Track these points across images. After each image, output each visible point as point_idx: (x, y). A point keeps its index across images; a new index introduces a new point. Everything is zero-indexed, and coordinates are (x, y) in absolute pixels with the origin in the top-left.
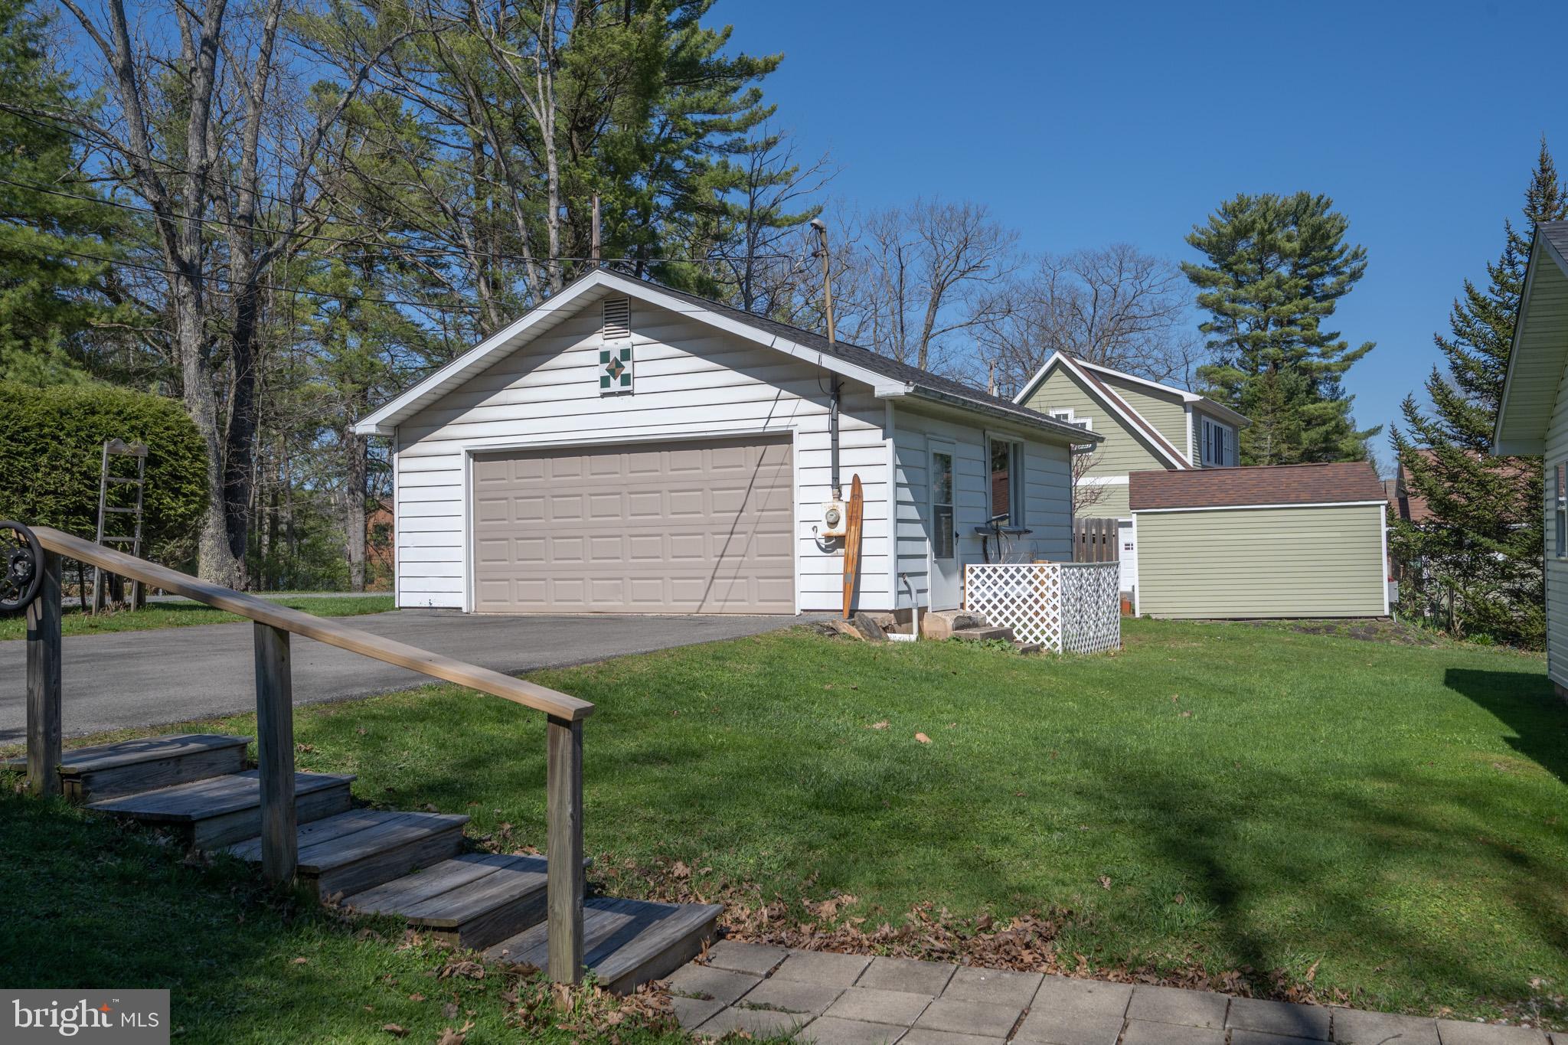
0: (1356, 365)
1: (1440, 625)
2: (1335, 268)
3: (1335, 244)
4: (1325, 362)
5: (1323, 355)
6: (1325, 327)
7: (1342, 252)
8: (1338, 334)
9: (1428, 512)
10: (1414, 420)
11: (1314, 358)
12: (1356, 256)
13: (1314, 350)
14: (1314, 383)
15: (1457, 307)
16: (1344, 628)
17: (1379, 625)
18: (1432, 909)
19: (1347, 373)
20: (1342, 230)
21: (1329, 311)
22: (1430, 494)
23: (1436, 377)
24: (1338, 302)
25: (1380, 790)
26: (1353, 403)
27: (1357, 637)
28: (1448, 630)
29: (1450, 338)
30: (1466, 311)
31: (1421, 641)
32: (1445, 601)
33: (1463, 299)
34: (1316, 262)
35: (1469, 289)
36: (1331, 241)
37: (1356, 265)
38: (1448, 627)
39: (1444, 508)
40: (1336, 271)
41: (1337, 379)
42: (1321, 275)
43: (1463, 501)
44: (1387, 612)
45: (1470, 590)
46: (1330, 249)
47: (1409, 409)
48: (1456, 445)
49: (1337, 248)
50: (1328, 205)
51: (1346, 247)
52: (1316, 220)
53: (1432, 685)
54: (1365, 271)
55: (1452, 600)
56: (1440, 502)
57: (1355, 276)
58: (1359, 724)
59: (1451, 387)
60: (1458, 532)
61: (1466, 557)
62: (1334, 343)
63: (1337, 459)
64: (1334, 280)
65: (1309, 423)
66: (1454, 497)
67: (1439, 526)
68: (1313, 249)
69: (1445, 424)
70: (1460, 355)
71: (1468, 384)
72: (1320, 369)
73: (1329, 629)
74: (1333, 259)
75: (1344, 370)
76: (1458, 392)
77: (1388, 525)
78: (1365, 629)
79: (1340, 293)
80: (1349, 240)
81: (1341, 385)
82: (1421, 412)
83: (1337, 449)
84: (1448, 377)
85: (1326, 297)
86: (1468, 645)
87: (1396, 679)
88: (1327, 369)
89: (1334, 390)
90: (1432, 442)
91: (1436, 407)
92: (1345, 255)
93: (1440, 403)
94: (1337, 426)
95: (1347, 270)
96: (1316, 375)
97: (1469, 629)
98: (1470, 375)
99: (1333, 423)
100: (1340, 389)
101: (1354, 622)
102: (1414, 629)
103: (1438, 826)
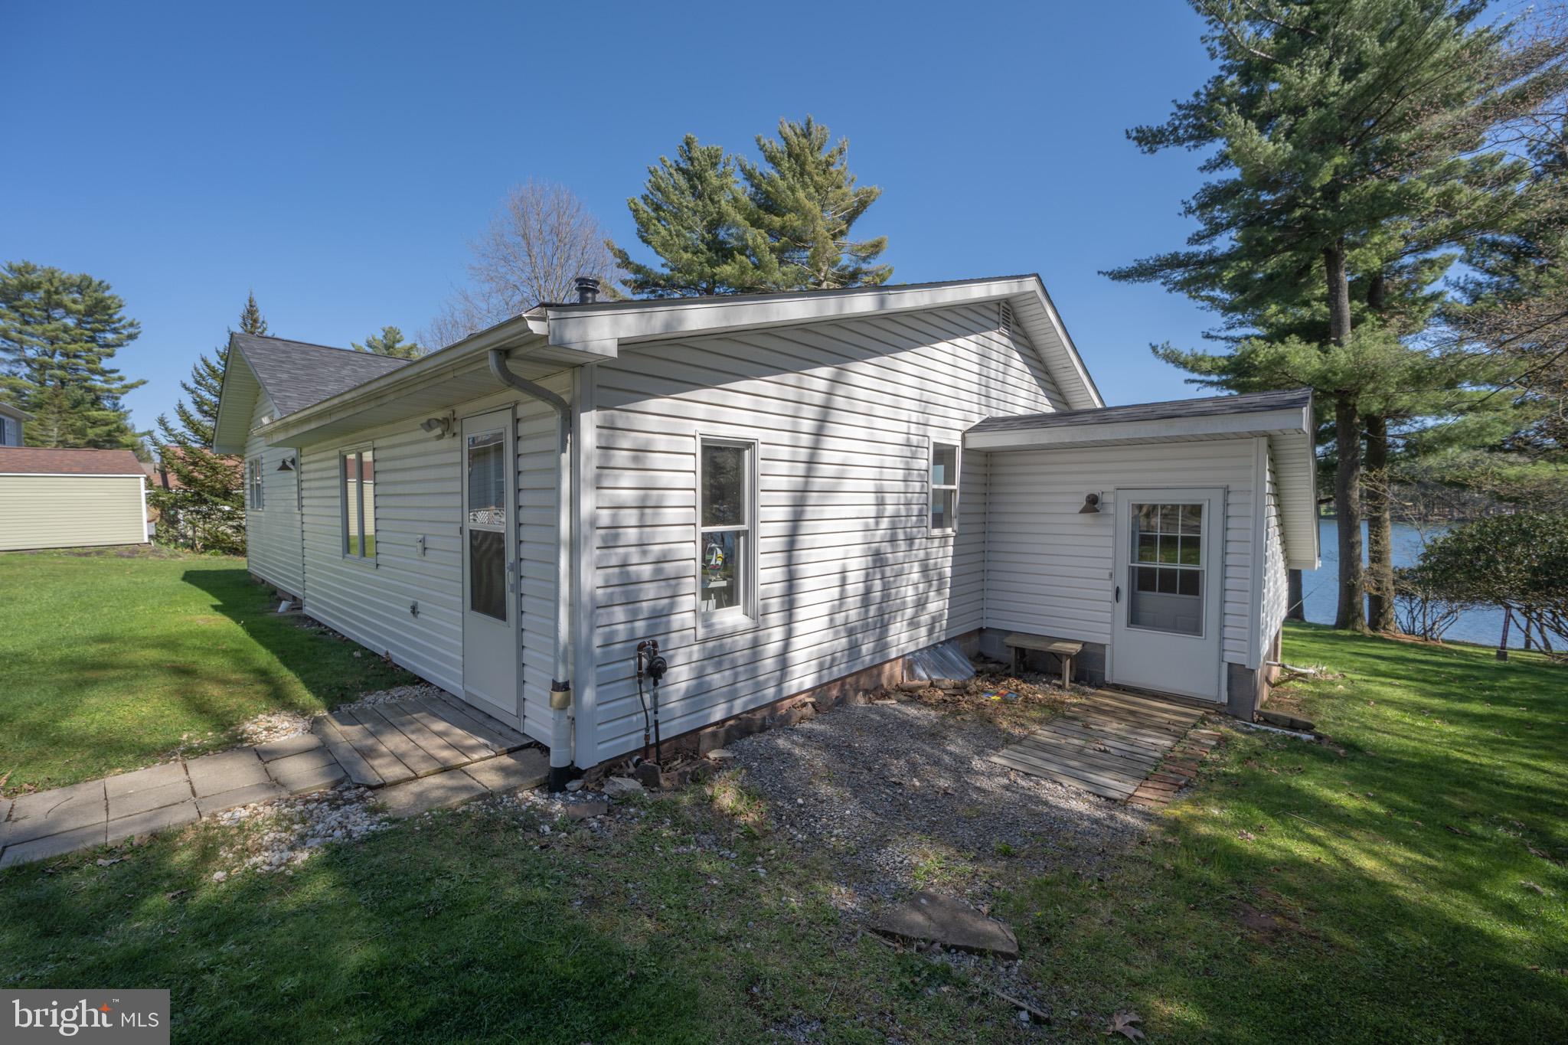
0: (132, 392)
1: (188, 546)
2: (115, 329)
3: (115, 313)
4: (106, 386)
5: (105, 382)
6: (106, 364)
7: (120, 320)
8: (117, 371)
9: (177, 483)
10: (166, 429)
11: (98, 382)
12: (131, 325)
13: (97, 377)
14: (98, 398)
15: (195, 369)
16: (111, 552)
17: (140, 549)
18: (121, 713)
19: (126, 395)
20: (120, 306)
21: (111, 355)
22: (178, 471)
23: (181, 406)
24: (118, 351)
25: (103, 649)
26: (131, 414)
27: (123, 556)
28: (192, 548)
29: (193, 386)
30: (202, 371)
31: (171, 556)
32: (190, 533)
33: (200, 364)
34: (100, 322)
35: (204, 361)
36: (111, 312)
37: (132, 330)
38: (192, 547)
39: (189, 481)
40: (115, 331)
41: (117, 398)
42: (103, 331)
43: (202, 477)
44: (146, 540)
45: (207, 526)
46: (111, 316)
47: (162, 422)
48: (197, 446)
49: (116, 317)
50: (108, 288)
51: (124, 318)
52: (99, 295)
53: (174, 581)
54: (140, 336)
55: (195, 532)
56: (185, 477)
57: (131, 337)
58: (105, 610)
59: (192, 413)
60: (198, 494)
61: (204, 508)
62: (115, 375)
63: (118, 448)
64: (114, 336)
65: (95, 423)
66: (196, 474)
67: (186, 491)
68: (96, 313)
69: (189, 433)
70: (199, 396)
71: (205, 413)
72: (102, 390)
73: (98, 553)
74: (113, 323)
75: (123, 393)
76: (197, 416)
77: (147, 488)
78: (132, 551)
79: (120, 345)
80: (126, 314)
81: (121, 403)
82: (171, 425)
83: (118, 442)
84: (191, 408)
85: (107, 346)
86: (206, 556)
87: (146, 580)
88: (109, 391)
89: (115, 405)
90: (179, 442)
91: (182, 423)
92: (123, 323)
93: (185, 421)
94: (118, 427)
95: (125, 332)
96: (99, 393)
97: (206, 547)
98: (206, 408)
99: (115, 425)
100: (121, 404)
101: (120, 548)
102: (166, 550)
103: (140, 664)
